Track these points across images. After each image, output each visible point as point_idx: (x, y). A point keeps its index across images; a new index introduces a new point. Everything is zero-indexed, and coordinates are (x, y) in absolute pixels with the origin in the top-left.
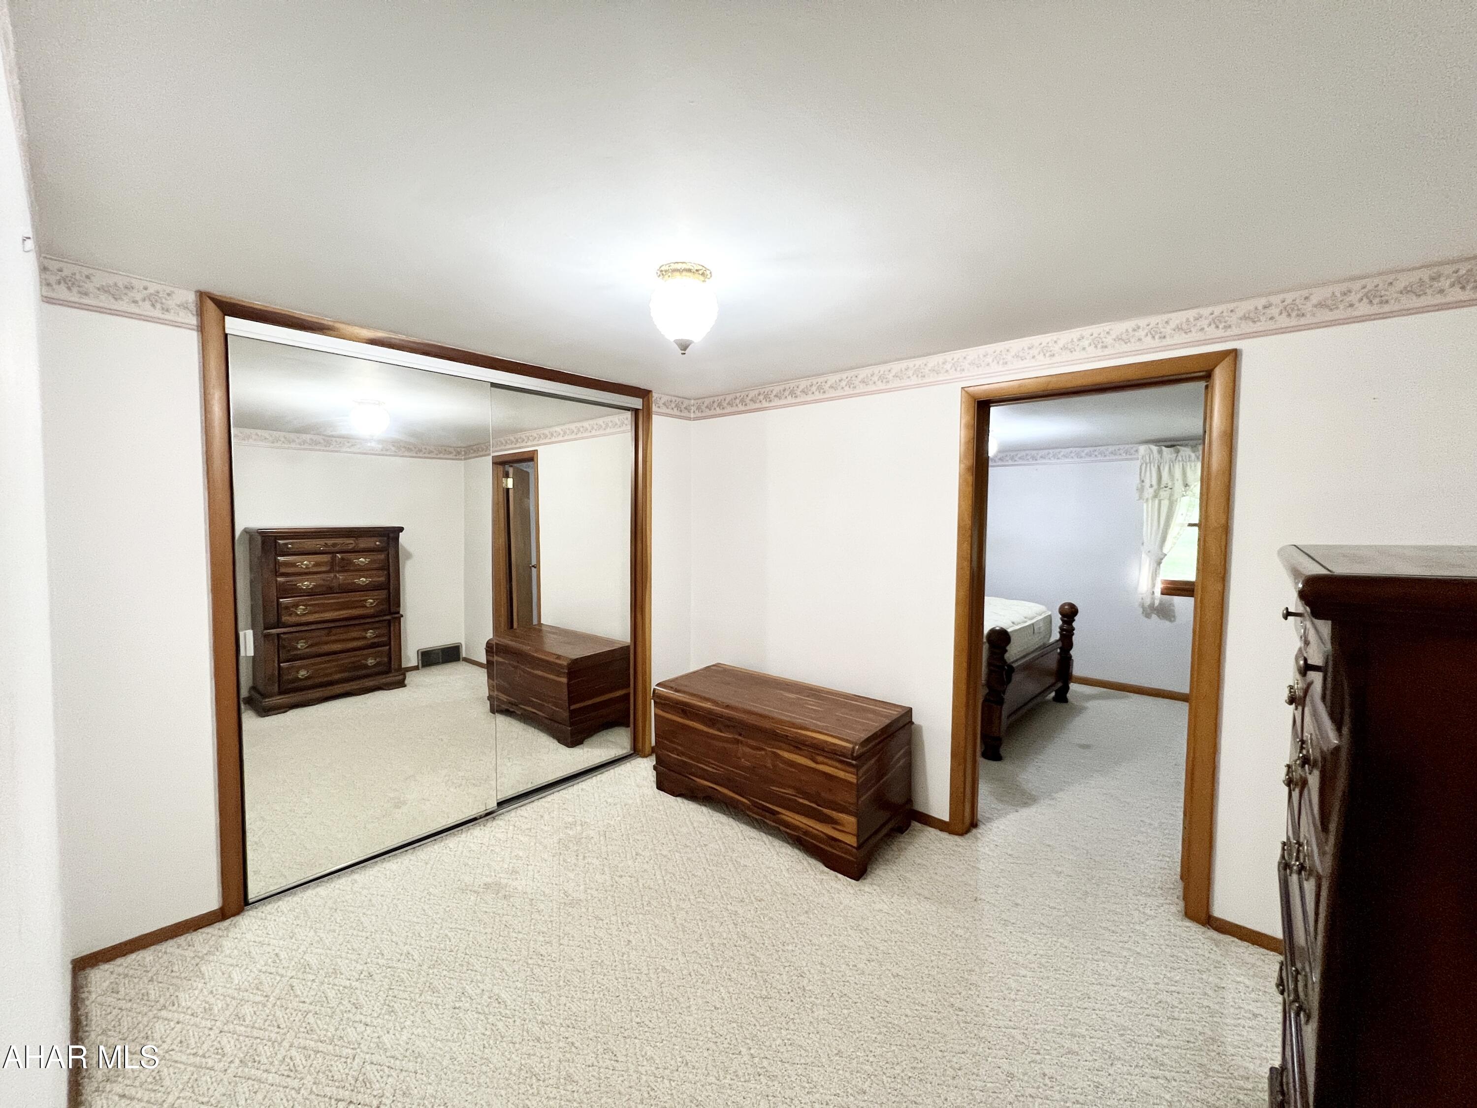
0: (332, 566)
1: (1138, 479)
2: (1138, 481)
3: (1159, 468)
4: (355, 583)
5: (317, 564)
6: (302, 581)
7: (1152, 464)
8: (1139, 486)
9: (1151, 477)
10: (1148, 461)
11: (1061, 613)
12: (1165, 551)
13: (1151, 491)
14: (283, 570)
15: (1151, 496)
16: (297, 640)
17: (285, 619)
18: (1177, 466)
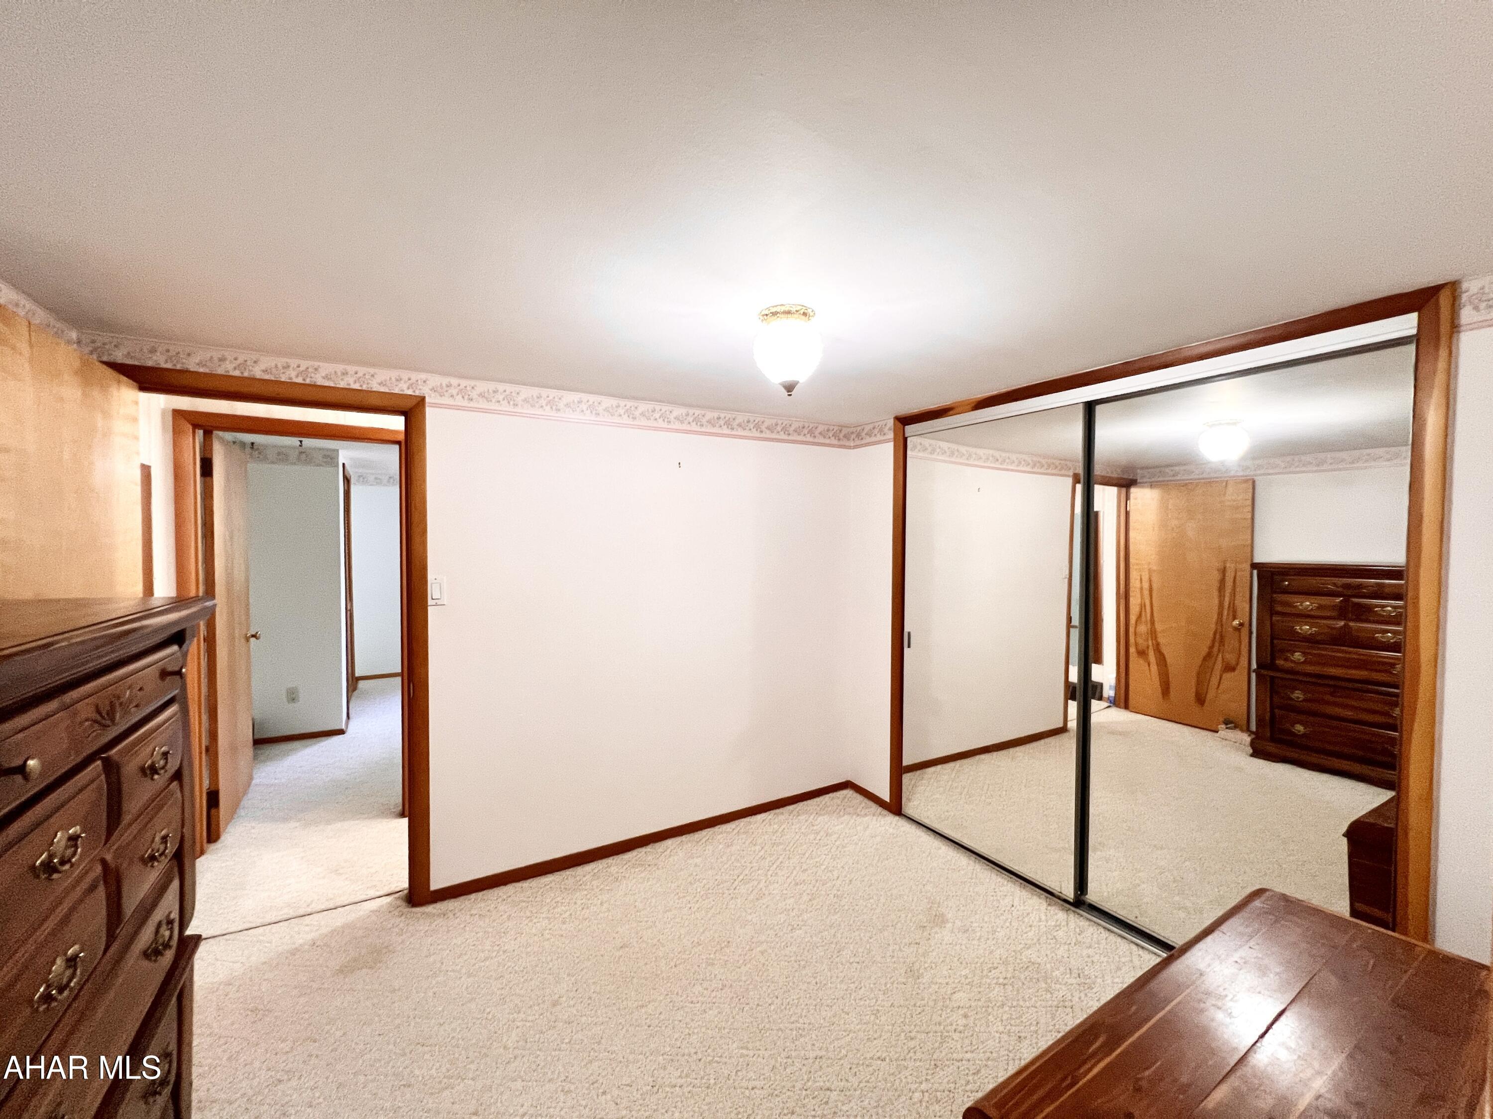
0: (1342, 612)
4: (1374, 638)
5: (1320, 607)
6: (1298, 623)
14: (1279, 608)
16: (1294, 689)
17: (1280, 662)
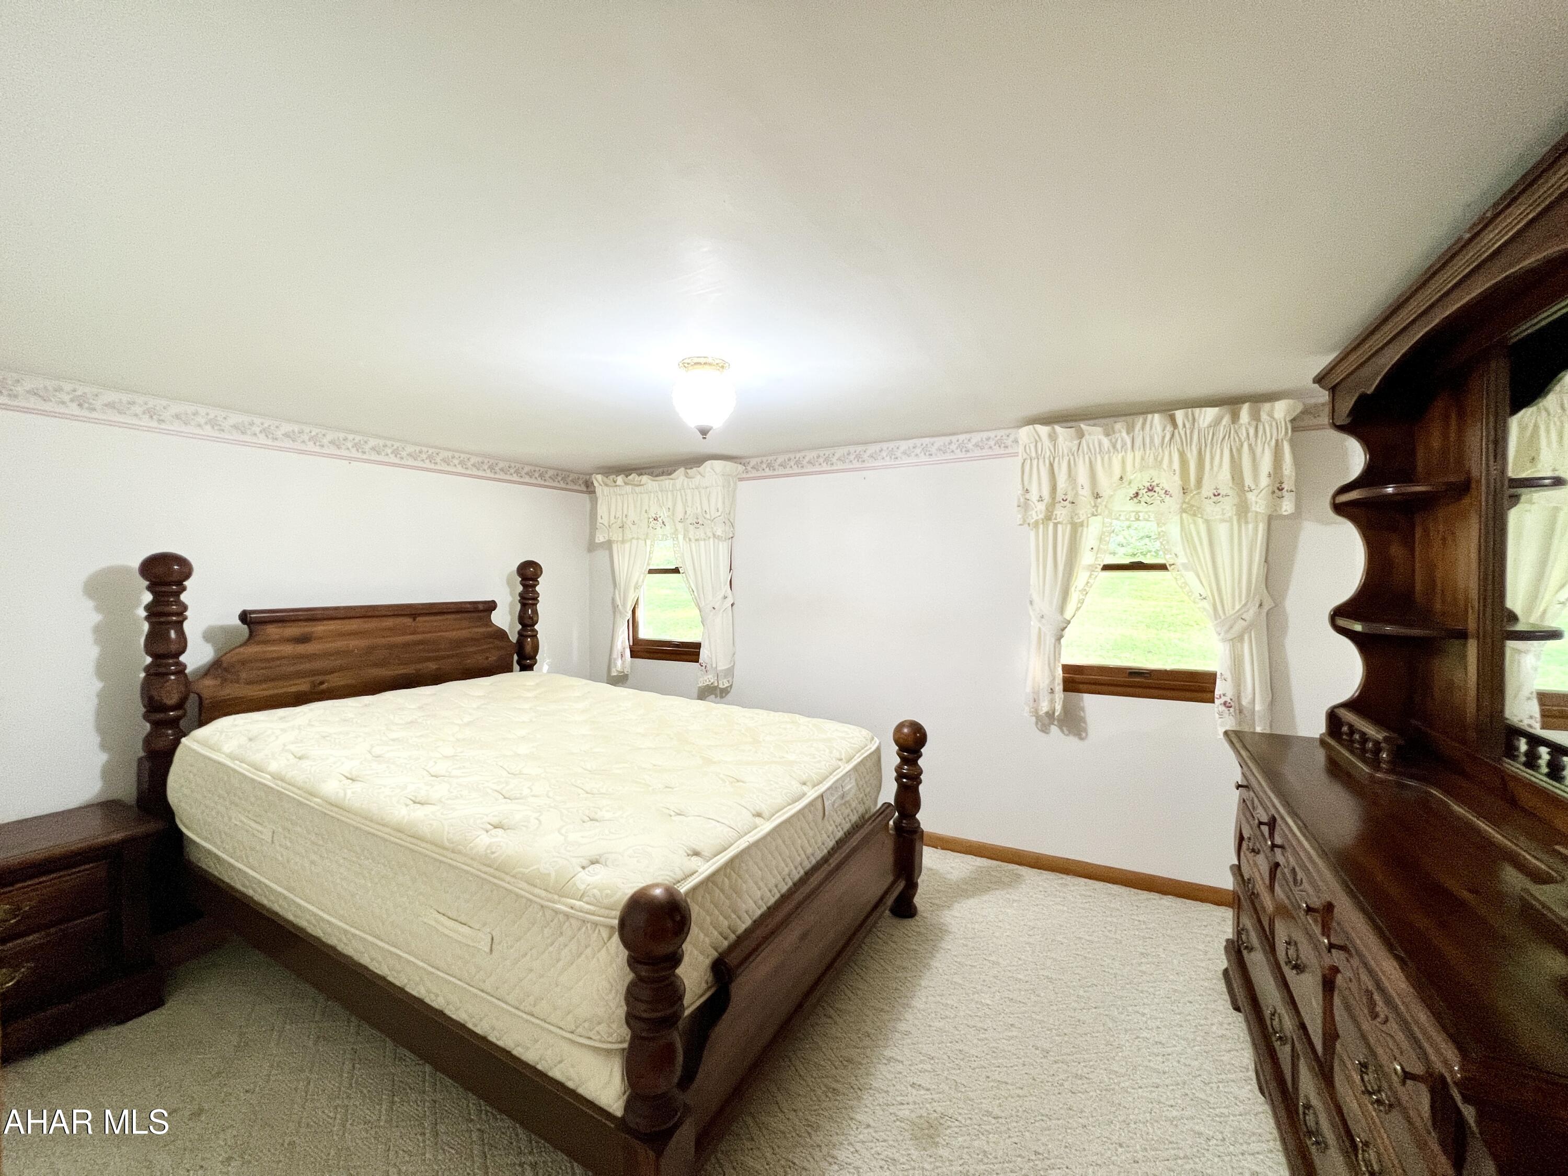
1: (1020, 487)
2: (1020, 492)
3: (1051, 465)
7: (1041, 461)
8: (1022, 500)
9: (1040, 484)
10: (1034, 454)
11: (897, 742)
12: (1068, 616)
13: (1041, 507)
15: (1041, 516)
18: (1080, 462)
